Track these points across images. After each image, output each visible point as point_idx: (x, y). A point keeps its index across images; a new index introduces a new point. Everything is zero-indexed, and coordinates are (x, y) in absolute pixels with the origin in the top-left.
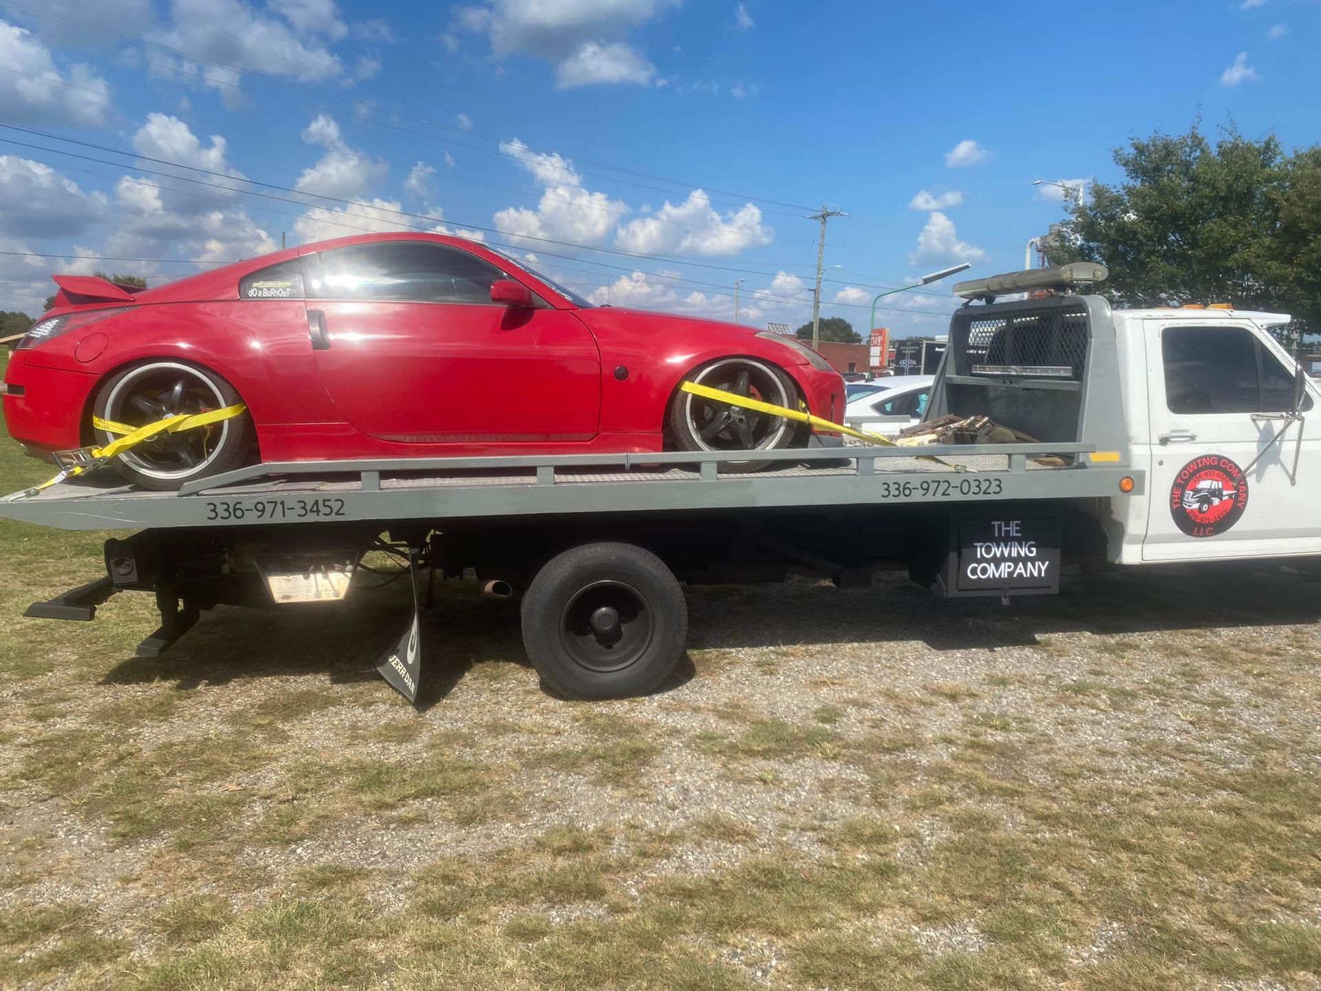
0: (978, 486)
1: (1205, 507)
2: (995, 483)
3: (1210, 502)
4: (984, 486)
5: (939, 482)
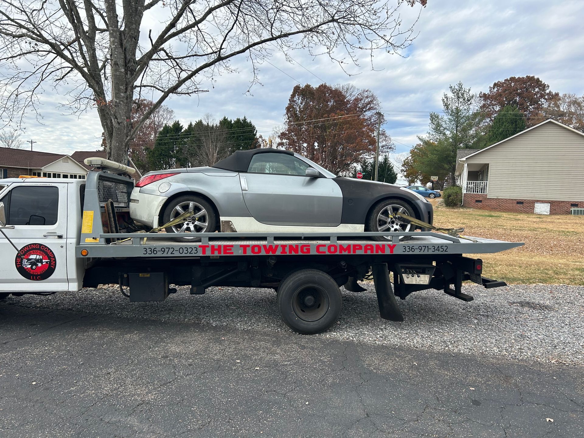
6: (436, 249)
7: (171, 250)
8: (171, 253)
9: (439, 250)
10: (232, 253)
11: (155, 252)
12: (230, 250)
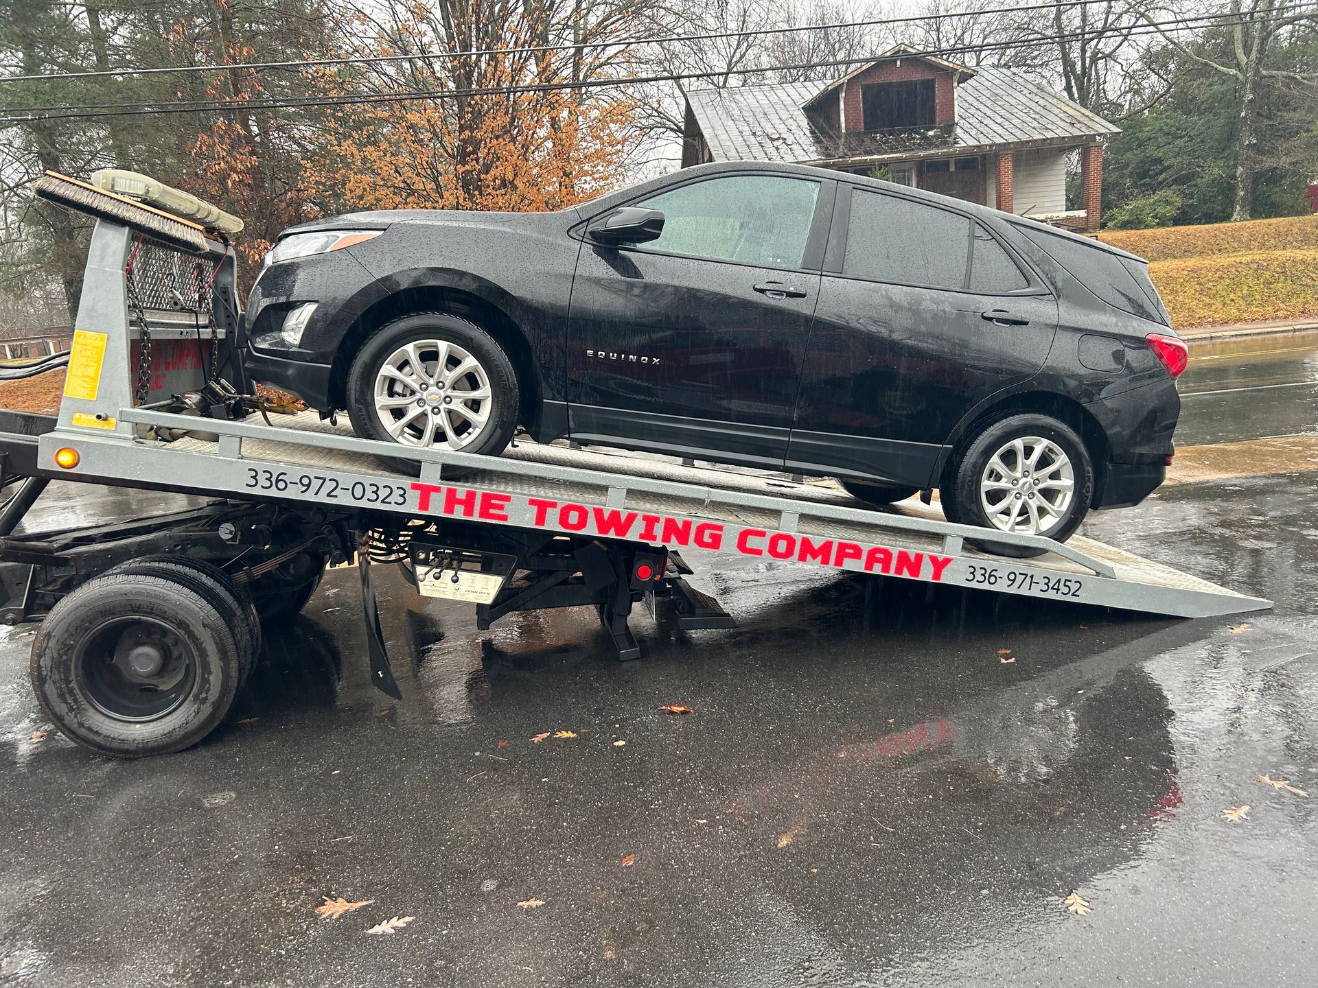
6: (1051, 585)
7: (329, 486)
8: (329, 495)
9: (1058, 589)
10: (505, 518)
11: (281, 485)
12: (501, 507)
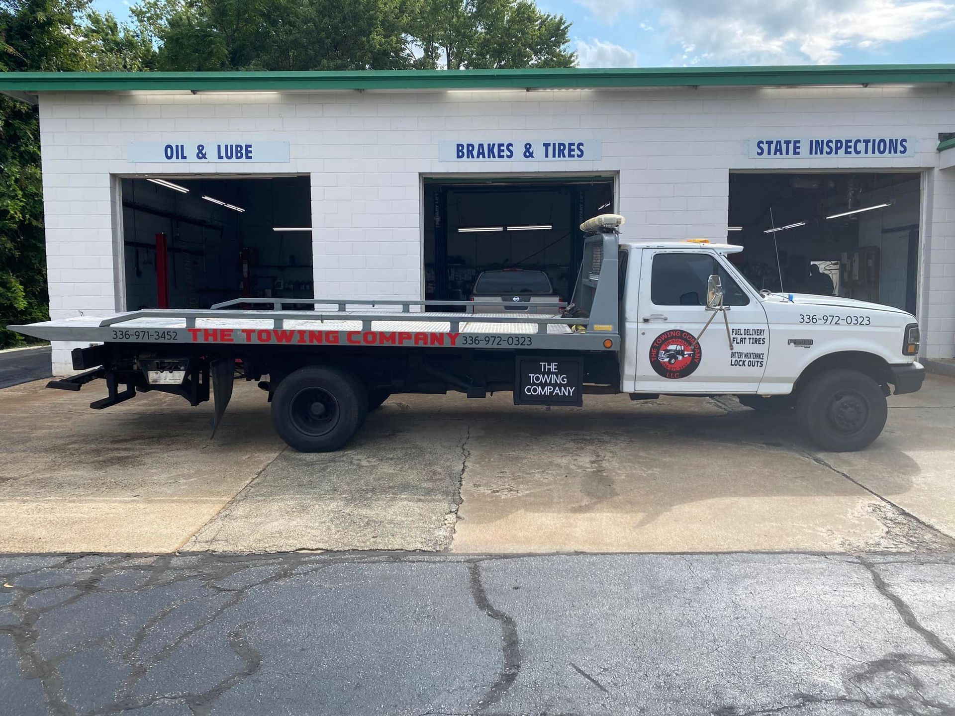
0: (518, 341)
1: (673, 361)
2: (527, 340)
3: (676, 358)
4: (521, 341)
5: (495, 337)
